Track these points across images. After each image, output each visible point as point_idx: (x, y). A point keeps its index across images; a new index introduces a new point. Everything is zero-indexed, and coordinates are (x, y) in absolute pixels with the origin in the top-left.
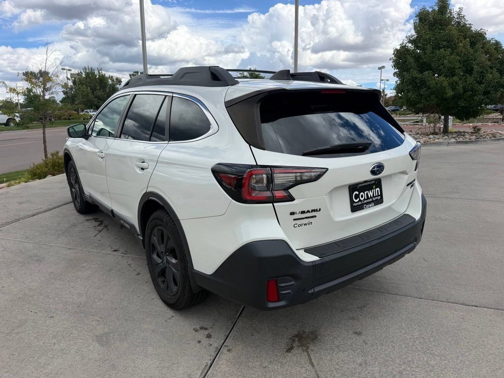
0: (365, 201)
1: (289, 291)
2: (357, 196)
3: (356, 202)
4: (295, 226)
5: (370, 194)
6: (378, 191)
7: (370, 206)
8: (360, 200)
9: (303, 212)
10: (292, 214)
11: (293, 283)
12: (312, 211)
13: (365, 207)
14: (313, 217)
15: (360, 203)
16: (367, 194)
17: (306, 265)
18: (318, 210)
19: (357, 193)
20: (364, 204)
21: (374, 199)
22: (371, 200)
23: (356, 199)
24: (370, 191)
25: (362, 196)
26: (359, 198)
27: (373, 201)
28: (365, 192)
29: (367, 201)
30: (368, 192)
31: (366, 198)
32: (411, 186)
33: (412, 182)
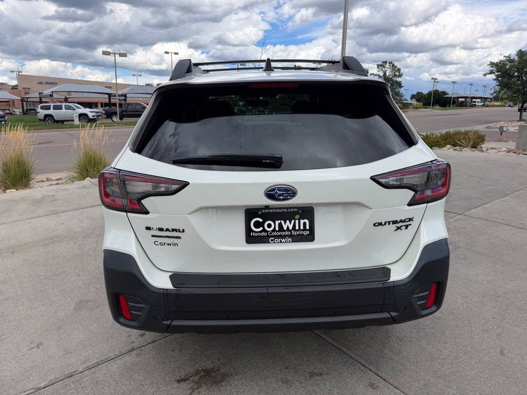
0: (276, 234)
1: (140, 313)
2: (259, 225)
3: (256, 232)
4: (156, 243)
5: (287, 225)
6: (305, 223)
7: (283, 240)
8: (264, 230)
9: (161, 230)
10: (148, 228)
11: (143, 306)
12: (173, 230)
13: (272, 240)
14: (176, 237)
15: (263, 234)
16: (280, 224)
17: (154, 290)
18: (181, 230)
19: (260, 220)
20: (272, 236)
21: (296, 233)
22: (287, 233)
23: (257, 227)
24: (288, 221)
25: (269, 226)
26: (264, 227)
27: (291, 236)
28: (276, 221)
29: (279, 233)
30: (283, 222)
31: (277, 229)
32: (397, 227)
33: (395, 222)
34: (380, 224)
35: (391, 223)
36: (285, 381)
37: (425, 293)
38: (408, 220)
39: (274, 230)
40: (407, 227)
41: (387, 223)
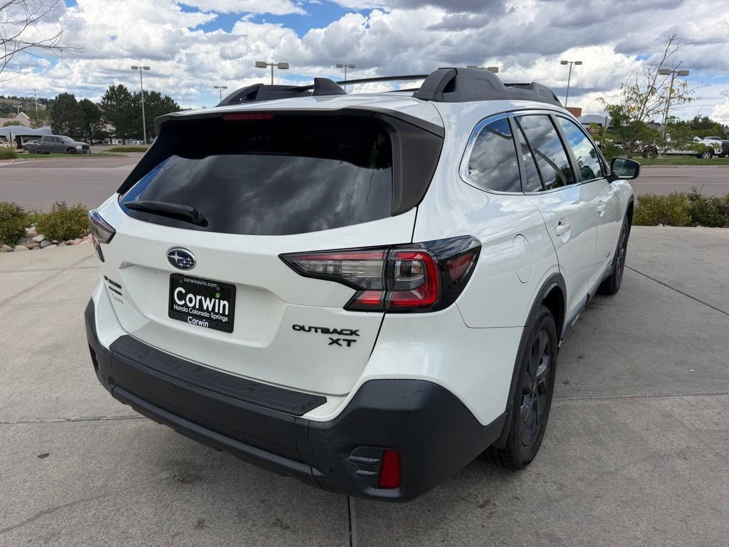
0: (195, 312)
2: (181, 296)
3: (179, 305)
4: (113, 296)
5: (208, 304)
6: (224, 306)
7: (200, 323)
8: (185, 305)
9: (110, 281)
10: (106, 278)
12: (116, 284)
13: (190, 320)
15: (185, 310)
16: (201, 301)
18: (119, 286)
19: (184, 291)
20: (192, 315)
21: (214, 317)
22: (206, 315)
23: (180, 300)
24: (208, 299)
25: (191, 300)
26: (185, 301)
27: (209, 319)
28: (197, 296)
29: (199, 313)
30: (203, 298)
31: (197, 307)
32: (331, 339)
33: (325, 331)
34: (302, 328)
35: (319, 331)
36: (242, 515)
37: (371, 460)
38: (349, 332)
39: (194, 307)
40: (349, 343)
41: (313, 330)
